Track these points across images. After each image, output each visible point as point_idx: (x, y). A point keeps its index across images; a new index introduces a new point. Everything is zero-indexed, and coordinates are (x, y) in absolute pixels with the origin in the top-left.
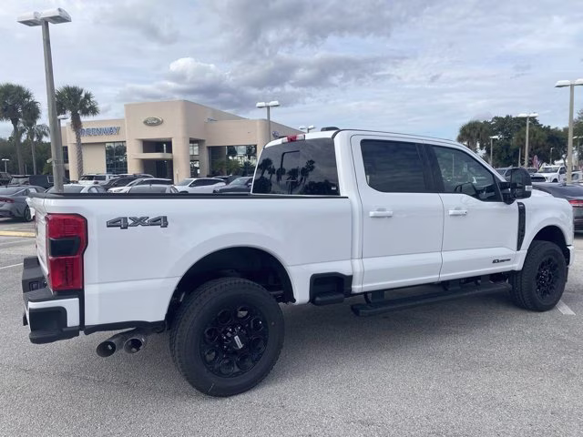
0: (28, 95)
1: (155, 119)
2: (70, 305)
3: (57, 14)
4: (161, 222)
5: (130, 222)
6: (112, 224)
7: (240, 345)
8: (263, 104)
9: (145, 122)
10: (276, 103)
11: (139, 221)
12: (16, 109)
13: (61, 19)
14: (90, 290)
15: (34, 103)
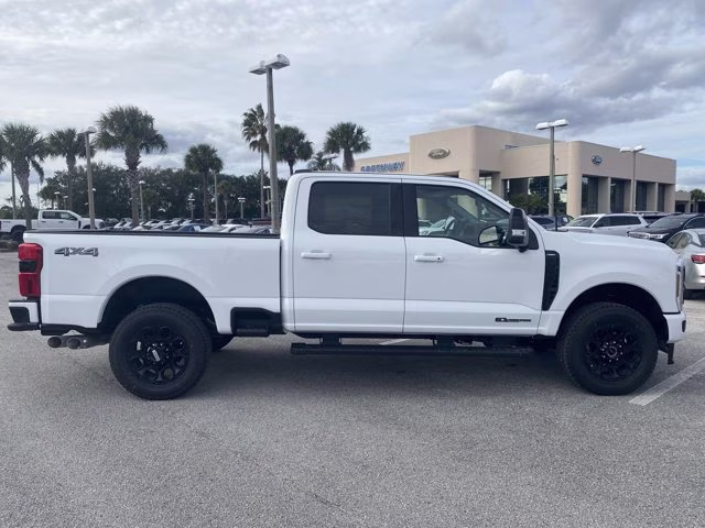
0: (302, 136)
1: (441, 151)
2: (31, 307)
3: (276, 60)
4: (94, 252)
5: (71, 251)
6: (59, 252)
7: (158, 359)
8: (545, 125)
9: (430, 155)
10: (563, 122)
11: (77, 251)
12: (292, 150)
13: (280, 64)
14: (45, 298)
15: (308, 144)
